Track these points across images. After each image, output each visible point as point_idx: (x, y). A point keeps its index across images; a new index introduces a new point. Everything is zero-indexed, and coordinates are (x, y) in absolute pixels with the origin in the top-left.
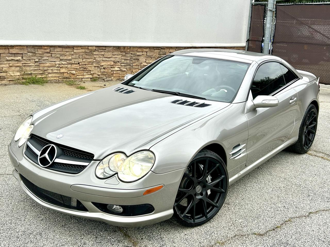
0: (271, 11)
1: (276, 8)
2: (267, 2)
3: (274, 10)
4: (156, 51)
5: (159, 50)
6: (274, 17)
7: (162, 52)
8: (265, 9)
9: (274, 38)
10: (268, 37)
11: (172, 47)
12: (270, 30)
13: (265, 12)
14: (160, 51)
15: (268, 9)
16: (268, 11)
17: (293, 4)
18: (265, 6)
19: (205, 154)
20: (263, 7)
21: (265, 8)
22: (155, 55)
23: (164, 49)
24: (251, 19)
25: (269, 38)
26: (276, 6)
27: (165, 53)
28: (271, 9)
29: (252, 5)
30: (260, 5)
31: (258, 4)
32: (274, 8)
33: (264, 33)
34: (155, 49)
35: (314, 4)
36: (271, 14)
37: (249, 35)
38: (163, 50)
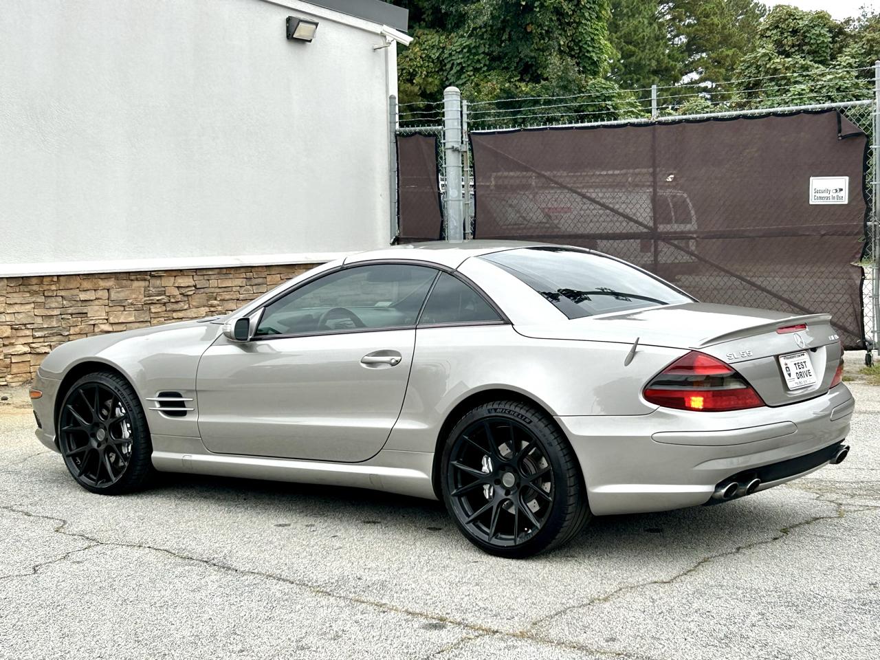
0: (454, 150)
1: (471, 144)
2: (440, 127)
3: (466, 147)
4: (136, 284)
5: (145, 280)
6: (469, 169)
7: (154, 288)
8: (437, 147)
9: (474, 228)
10: (456, 227)
11: (181, 270)
12: (459, 206)
13: (437, 154)
14: (147, 283)
15: (448, 145)
16: (449, 153)
17: (517, 129)
18: (436, 138)
20: (432, 140)
21: (436, 142)
22: (134, 296)
23: (160, 276)
24: (398, 176)
25: (460, 230)
26: (469, 136)
27: (163, 289)
28: (455, 146)
29: (397, 136)
30: (422, 137)
31: (416, 133)
32: (464, 143)
33: (442, 216)
34: (133, 277)
35: (577, 128)
36: (459, 158)
37: (398, 223)
38: (158, 282)
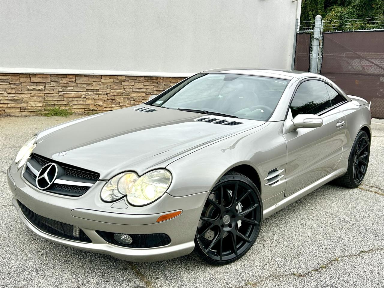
0: (317, 39)
1: (323, 36)
2: (313, 30)
3: (321, 38)
6: (321, 46)
8: (311, 38)
9: (321, 69)
10: (314, 68)
12: (316, 60)
13: (310, 40)
15: (315, 38)
16: (315, 40)
17: (341, 31)
18: (311, 34)
19: (234, 177)
20: (309, 35)
21: (311, 36)
24: (296, 49)
25: (316, 70)
26: (323, 34)
28: (317, 37)
29: (297, 34)
30: (305, 34)
31: (304, 33)
32: (321, 36)
33: (310, 64)
35: (365, 31)
36: (318, 42)
37: (294, 66)
